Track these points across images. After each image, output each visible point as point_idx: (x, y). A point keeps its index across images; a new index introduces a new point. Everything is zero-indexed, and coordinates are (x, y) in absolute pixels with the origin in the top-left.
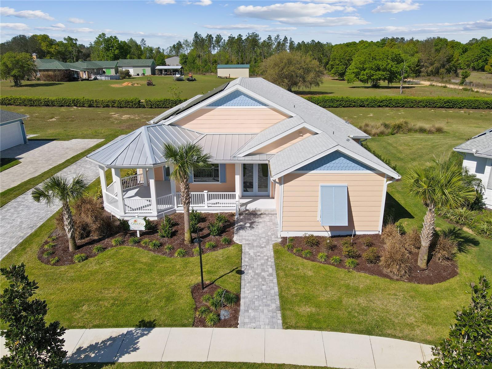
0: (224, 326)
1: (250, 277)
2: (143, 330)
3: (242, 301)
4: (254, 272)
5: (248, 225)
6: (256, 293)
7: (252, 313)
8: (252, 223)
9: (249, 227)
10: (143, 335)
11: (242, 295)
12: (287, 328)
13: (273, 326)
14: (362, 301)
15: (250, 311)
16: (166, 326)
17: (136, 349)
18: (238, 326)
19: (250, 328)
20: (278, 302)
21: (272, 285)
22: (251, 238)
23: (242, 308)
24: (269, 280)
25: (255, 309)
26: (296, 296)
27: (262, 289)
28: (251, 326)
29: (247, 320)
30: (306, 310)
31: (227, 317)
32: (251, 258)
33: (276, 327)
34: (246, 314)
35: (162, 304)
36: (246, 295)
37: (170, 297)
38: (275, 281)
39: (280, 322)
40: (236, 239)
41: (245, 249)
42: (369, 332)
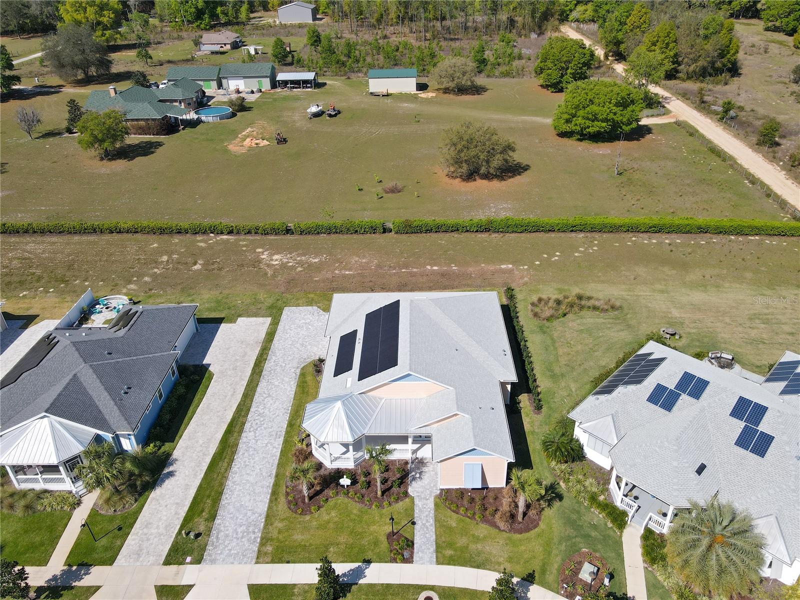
0: (406, 563)
1: (419, 528)
2: (366, 565)
3: (415, 546)
4: (422, 522)
5: (418, 475)
6: (423, 540)
7: (420, 554)
8: (421, 473)
9: (419, 478)
10: (367, 568)
11: (415, 541)
12: (438, 564)
13: (431, 563)
14: (479, 546)
16: (377, 562)
17: (365, 576)
18: (413, 563)
19: (419, 564)
20: (435, 547)
21: (432, 533)
22: (420, 489)
23: (415, 550)
24: (430, 529)
25: (423, 552)
26: (444, 542)
27: (426, 537)
29: (418, 559)
30: (449, 552)
31: (408, 557)
32: (420, 511)
34: (418, 555)
35: (372, 548)
36: (418, 541)
37: (376, 543)
38: (434, 530)
39: (435, 560)
40: (410, 490)
41: (417, 501)
42: (478, 567)
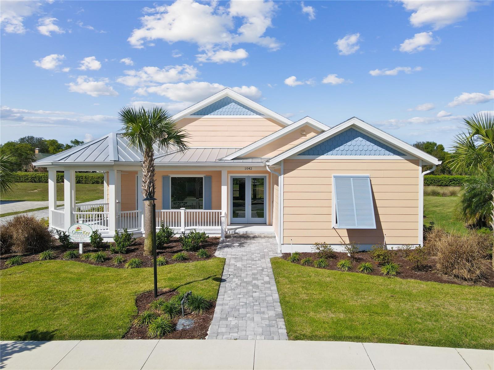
1: (233, 285)
2: (27, 344)
3: (217, 309)
4: (241, 280)
5: (236, 245)
6: (243, 300)
7: (233, 321)
8: (242, 244)
9: (238, 246)
10: (22, 350)
11: (218, 302)
13: (269, 335)
14: (422, 305)
15: (230, 319)
18: (206, 337)
19: (227, 339)
21: (269, 292)
22: (240, 253)
23: (217, 315)
24: (264, 287)
25: (239, 317)
26: (309, 301)
28: (230, 336)
29: (223, 330)
30: (329, 315)
31: (188, 327)
32: (238, 269)
33: (275, 337)
34: (223, 322)
36: (225, 302)
37: (97, 305)
40: (218, 254)
41: (230, 261)
